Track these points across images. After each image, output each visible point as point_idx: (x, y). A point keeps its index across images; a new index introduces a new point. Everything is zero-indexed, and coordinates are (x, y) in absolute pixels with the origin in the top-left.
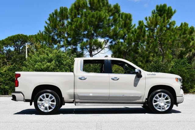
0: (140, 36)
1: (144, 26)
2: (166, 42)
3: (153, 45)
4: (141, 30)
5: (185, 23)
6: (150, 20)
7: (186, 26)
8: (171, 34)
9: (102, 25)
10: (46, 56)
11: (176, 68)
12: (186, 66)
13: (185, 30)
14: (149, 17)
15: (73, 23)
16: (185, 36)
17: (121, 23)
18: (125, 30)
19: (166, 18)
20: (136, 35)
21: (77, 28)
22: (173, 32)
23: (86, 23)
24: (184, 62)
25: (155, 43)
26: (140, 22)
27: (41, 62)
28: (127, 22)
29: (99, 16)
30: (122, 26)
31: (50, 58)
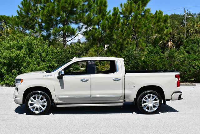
0: (115, 23)
1: (119, 13)
2: (140, 30)
3: (127, 33)
4: (115, 17)
5: (159, 11)
6: (125, 6)
7: (160, 15)
8: (145, 21)
9: (75, 11)
10: (16, 42)
11: (149, 57)
12: (159, 55)
13: (159, 19)
14: (125, 4)
15: (45, 8)
16: (159, 24)
17: (96, 9)
18: (100, 16)
19: (141, 5)
20: (110, 22)
21: (49, 13)
22: (147, 20)
23: (58, 8)
24: (157, 51)
25: (129, 31)
26: (115, 9)
27: (10, 50)
28: (102, 8)
29: (73, 2)
30: (96, 12)
31: (20, 45)
